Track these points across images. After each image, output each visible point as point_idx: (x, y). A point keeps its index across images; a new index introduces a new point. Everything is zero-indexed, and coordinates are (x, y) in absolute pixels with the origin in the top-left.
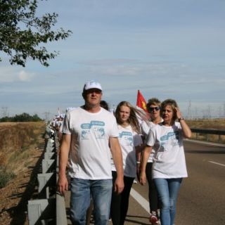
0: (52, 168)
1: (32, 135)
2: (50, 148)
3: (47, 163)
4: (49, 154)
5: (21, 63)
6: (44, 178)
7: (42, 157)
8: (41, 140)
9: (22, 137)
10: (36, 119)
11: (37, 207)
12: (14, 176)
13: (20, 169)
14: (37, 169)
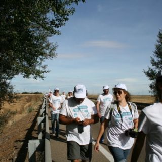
0: (45, 108)
1: (39, 98)
2: (44, 102)
3: (43, 106)
4: (44, 104)
5: (36, 79)
6: (42, 111)
7: (42, 105)
8: (42, 99)
9: (37, 98)
10: (41, 93)
11: (40, 119)
12: (34, 110)
13: (36, 107)
14: (40, 108)
